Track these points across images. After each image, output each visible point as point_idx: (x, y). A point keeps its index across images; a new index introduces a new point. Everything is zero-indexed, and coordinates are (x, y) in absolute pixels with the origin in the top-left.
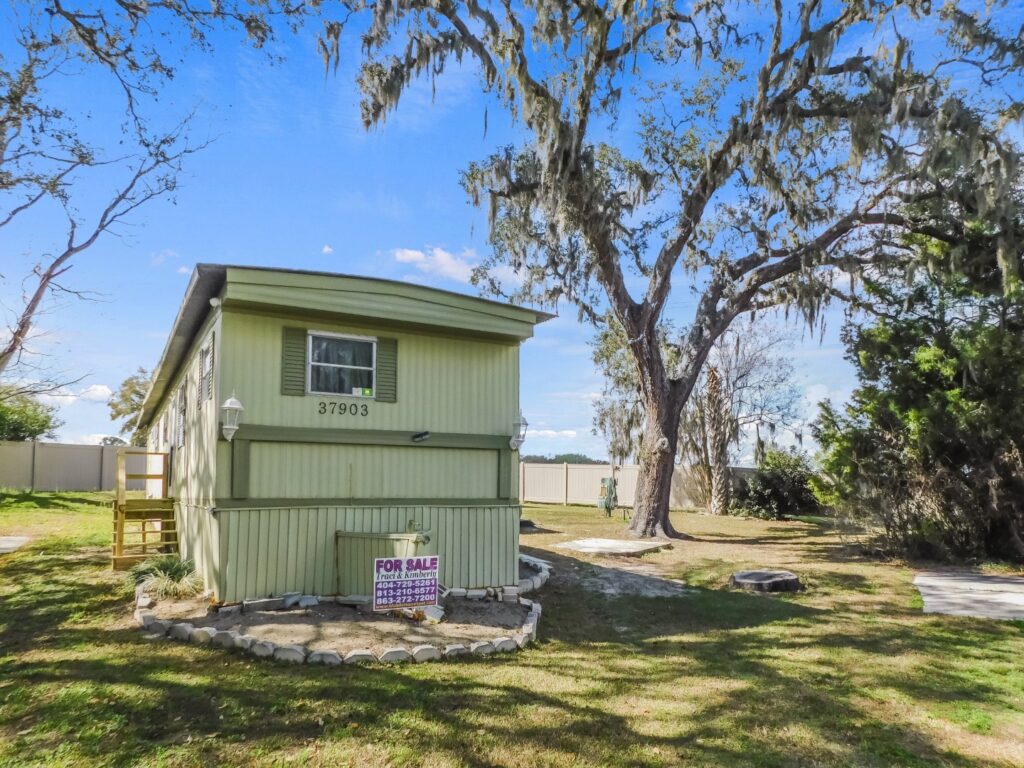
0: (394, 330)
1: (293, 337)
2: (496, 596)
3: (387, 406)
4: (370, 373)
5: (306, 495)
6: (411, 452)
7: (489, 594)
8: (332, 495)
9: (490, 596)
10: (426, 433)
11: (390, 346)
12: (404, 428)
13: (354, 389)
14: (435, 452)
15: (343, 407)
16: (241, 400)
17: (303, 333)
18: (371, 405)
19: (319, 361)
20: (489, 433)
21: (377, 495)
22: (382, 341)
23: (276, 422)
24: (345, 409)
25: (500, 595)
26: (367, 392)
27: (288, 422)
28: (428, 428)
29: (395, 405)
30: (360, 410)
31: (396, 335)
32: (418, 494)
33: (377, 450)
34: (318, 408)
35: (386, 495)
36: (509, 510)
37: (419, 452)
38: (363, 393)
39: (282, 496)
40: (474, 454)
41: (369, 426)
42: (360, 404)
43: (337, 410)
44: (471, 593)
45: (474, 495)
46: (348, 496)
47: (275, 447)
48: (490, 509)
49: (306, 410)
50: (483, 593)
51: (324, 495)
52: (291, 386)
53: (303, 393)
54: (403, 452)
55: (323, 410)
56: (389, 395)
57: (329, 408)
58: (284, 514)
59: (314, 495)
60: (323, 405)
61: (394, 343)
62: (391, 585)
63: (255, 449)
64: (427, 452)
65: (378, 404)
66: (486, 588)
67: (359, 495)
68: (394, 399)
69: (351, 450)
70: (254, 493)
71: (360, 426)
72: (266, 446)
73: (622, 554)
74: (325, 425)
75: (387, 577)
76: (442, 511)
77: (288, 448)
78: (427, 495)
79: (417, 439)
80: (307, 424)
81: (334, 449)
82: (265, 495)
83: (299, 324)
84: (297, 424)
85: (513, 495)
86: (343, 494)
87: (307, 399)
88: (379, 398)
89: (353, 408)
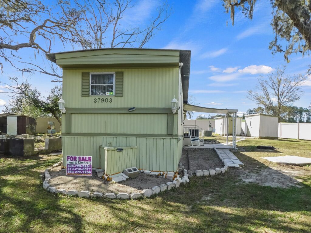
0: (121, 68)
1: (85, 75)
2: (163, 175)
3: (119, 98)
4: (113, 86)
5: (90, 132)
6: (129, 116)
7: (160, 174)
8: (99, 132)
9: (161, 175)
10: (134, 108)
11: (120, 75)
12: (126, 107)
13: (106, 93)
14: (139, 115)
15: (103, 100)
17: (88, 74)
18: (113, 98)
19: (93, 83)
20: (163, 107)
21: (115, 132)
22: (117, 73)
23: (80, 107)
24: (103, 101)
26: (111, 93)
27: (84, 106)
28: (136, 107)
29: (122, 98)
30: (109, 100)
31: (123, 70)
32: (132, 132)
33: (115, 115)
34: (94, 101)
35: (119, 132)
36: (172, 140)
37: (132, 115)
38: (110, 94)
39: (82, 132)
40: (156, 115)
41: (113, 107)
42: (109, 98)
43: (100, 101)
44: (153, 173)
45: (156, 133)
46: (104, 133)
47: (80, 115)
48: (163, 139)
49: (89, 102)
50: (157, 173)
51: (96, 132)
52: (84, 94)
53: (88, 96)
54: (126, 115)
55: (95, 101)
56: (120, 94)
57: (97, 100)
58: (82, 138)
59: (93, 132)
60: (95, 99)
61: (122, 74)
62: (73, 166)
63: (73, 116)
64: (136, 115)
65: (116, 98)
66: (160, 172)
67: (109, 132)
68: (122, 95)
69: (106, 115)
70: (73, 131)
71: (109, 107)
72: (77, 115)
74: (96, 107)
75: (71, 163)
76: (141, 139)
77: (83, 116)
78: (135, 133)
79: (130, 111)
80: (90, 107)
81: (99, 115)
82: (76, 132)
83: (87, 71)
84: (87, 107)
85: (175, 133)
86: (103, 132)
87: (90, 97)
88: (116, 95)
89: (106, 100)
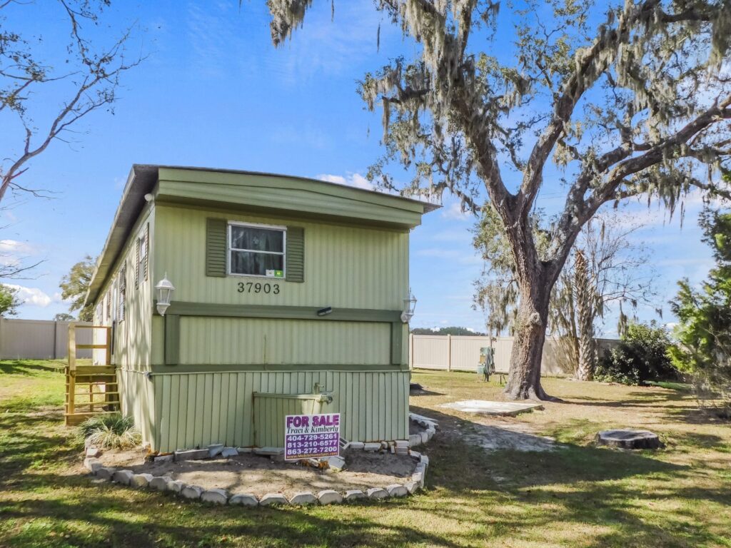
0: (301, 220)
1: (216, 227)
2: (389, 449)
3: (295, 285)
4: (281, 257)
5: (227, 361)
6: (316, 325)
7: (383, 447)
8: (250, 362)
9: (384, 448)
10: (329, 309)
11: (298, 234)
12: (310, 304)
13: (268, 271)
14: (336, 325)
15: (258, 286)
16: (172, 281)
17: (225, 224)
18: (281, 284)
19: (238, 247)
20: (383, 308)
21: (287, 361)
22: (291, 230)
23: (202, 301)
24: (260, 288)
25: (393, 448)
26: (279, 273)
27: (211, 300)
28: (330, 305)
29: (302, 285)
30: (273, 289)
31: (303, 225)
32: (323, 361)
33: (288, 323)
34: (238, 287)
35: (295, 361)
36: (401, 375)
37: (323, 325)
38: (276, 274)
39: (207, 362)
40: (370, 326)
41: (281, 303)
42: (272, 284)
43: (253, 289)
44: (368, 446)
45: (370, 362)
46: (263, 363)
47: (201, 320)
48: (384, 373)
49: (227, 290)
50: (378, 446)
51: (243, 362)
52: (214, 269)
53: (224, 275)
54: (309, 324)
55: (241, 290)
56: (297, 276)
57: (247, 287)
59: (234, 361)
60: (241, 285)
61: (301, 232)
63: (184, 322)
64: (330, 325)
65: (288, 284)
66: (380, 442)
67: (272, 361)
68: (301, 280)
69: (266, 323)
70: (183, 360)
71: (273, 303)
72: (193, 320)
73: (499, 414)
74: (243, 302)
76: (343, 375)
77: (212, 322)
78: (330, 362)
79: (321, 314)
80: (227, 301)
81: (250, 322)
82: (193, 361)
83: (220, 216)
84: (219, 301)
85: (403, 362)
86: (258, 361)
87: (227, 279)
88: (289, 279)
89: (267, 287)
